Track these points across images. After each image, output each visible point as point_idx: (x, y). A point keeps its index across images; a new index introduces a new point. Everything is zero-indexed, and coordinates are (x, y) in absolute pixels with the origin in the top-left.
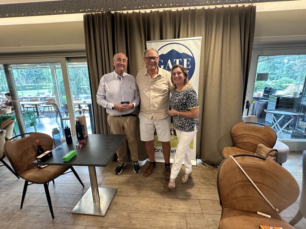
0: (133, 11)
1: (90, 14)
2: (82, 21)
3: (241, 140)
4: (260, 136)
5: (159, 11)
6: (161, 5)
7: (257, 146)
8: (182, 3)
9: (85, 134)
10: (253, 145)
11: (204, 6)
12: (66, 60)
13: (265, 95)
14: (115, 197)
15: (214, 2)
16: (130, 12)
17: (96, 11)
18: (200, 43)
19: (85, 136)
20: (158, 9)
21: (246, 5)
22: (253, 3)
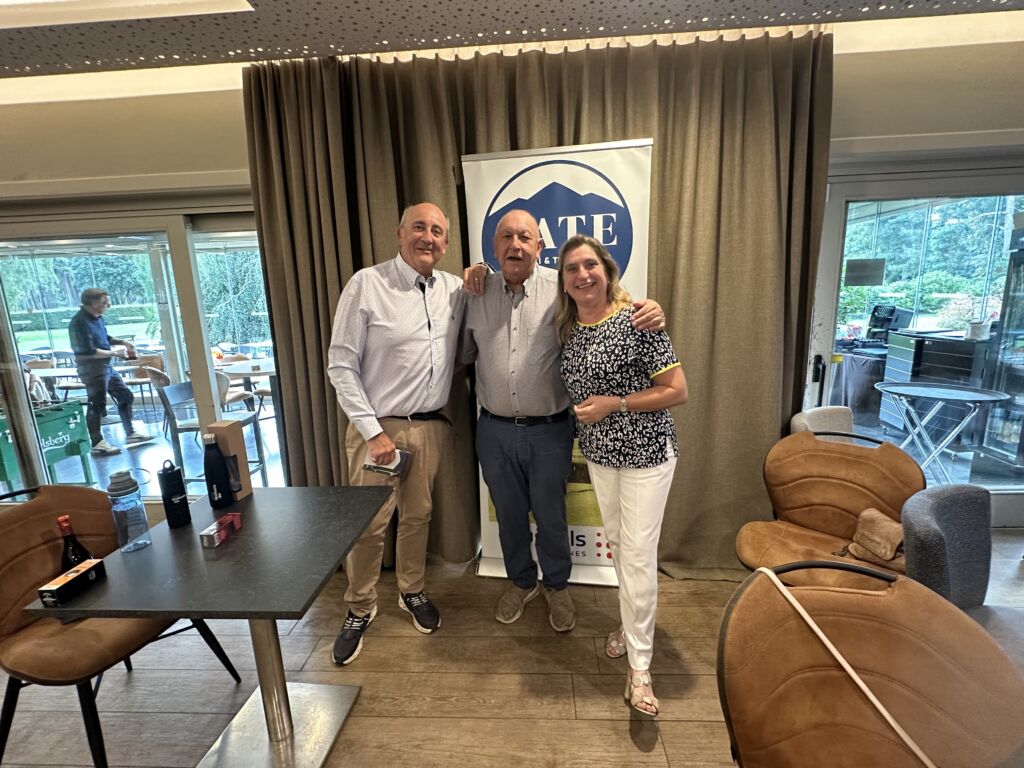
0: (414, 55)
1: (264, 67)
2: (238, 90)
3: (800, 497)
4: (867, 481)
5: (505, 55)
6: (508, 32)
7: (857, 517)
8: (580, 23)
9: (240, 490)
10: (843, 512)
11: (655, 37)
12: (186, 223)
13: (875, 333)
14: (351, 720)
15: (689, 22)
16: (405, 57)
17: (286, 53)
18: (646, 160)
19: (240, 496)
20: (501, 47)
21: (799, 31)
22: (823, 25)
